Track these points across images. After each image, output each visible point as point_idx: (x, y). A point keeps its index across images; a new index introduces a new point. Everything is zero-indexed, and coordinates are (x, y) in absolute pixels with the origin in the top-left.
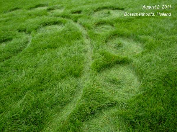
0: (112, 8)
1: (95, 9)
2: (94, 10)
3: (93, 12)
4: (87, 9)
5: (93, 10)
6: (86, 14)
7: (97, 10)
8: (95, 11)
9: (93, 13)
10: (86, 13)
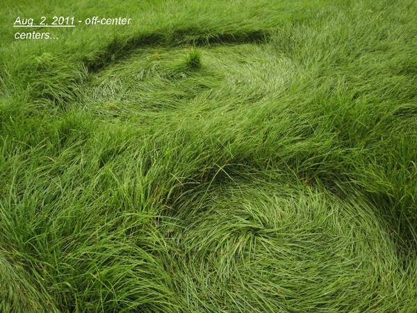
0: (193, 38)
1: (90, 56)
2: (85, 60)
3: (81, 72)
4: (39, 60)
5: (75, 61)
6: (34, 97)
7: (109, 60)
8: (95, 67)
9: (88, 80)
10: (29, 88)
